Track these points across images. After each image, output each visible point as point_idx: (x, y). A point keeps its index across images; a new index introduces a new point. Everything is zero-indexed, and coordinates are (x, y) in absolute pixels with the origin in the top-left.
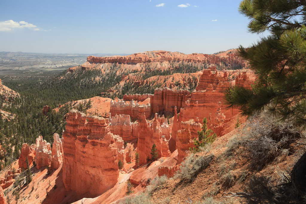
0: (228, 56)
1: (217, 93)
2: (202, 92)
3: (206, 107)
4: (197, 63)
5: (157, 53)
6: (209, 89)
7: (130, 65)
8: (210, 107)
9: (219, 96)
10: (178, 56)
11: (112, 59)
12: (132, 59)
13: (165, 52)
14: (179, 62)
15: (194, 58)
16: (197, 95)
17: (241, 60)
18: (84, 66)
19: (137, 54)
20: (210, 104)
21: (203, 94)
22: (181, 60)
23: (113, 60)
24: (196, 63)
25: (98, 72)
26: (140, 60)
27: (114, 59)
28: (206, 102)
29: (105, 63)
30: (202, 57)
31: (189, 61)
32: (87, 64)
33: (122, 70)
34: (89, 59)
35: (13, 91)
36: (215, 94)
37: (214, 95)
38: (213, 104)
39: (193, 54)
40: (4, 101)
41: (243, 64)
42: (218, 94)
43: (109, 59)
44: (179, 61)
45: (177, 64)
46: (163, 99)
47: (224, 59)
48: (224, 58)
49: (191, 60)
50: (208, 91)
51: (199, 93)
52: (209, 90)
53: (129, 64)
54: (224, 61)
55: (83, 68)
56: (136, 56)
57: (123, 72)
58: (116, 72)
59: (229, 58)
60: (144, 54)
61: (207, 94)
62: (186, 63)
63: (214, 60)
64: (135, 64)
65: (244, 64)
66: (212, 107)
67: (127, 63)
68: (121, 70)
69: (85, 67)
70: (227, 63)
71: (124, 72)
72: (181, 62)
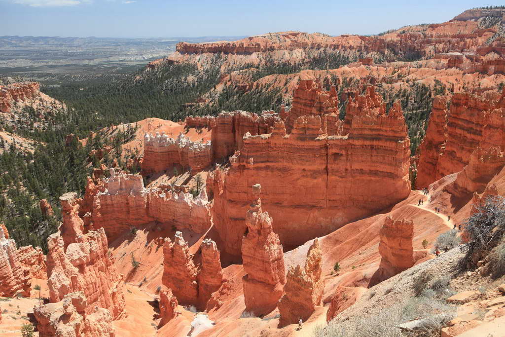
0: (399, 39)
1: (293, 142)
2: (262, 139)
3: (272, 172)
4: (349, 50)
5: (285, 36)
6: (276, 131)
7: (242, 56)
8: (279, 170)
9: (297, 148)
10: (319, 40)
11: (213, 46)
12: (245, 46)
13: (298, 34)
14: (319, 49)
15: (343, 42)
16: (253, 143)
17: (419, 45)
18: (171, 59)
19: (252, 38)
20: (280, 165)
21: (264, 142)
22: (323, 47)
23: (215, 48)
24: (346, 50)
25: (191, 69)
26: (257, 48)
27: (217, 46)
28: (272, 159)
29: (203, 54)
30: (356, 40)
31: (336, 47)
32: (175, 56)
33: (230, 63)
34: (180, 48)
35: (57, 102)
36: (289, 142)
37: (288, 146)
38: (285, 164)
39: (343, 36)
40: (37, 119)
41: (422, 50)
42: (295, 144)
43: (210, 46)
44: (319, 47)
45: (315, 54)
46: (234, 131)
47: (392, 44)
48: (392, 42)
49: (338, 45)
50: (276, 137)
51: (257, 141)
52: (276, 134)
53: (241, 54)
54: (391, 46)
55: (171, 62)
56: (252, 41)
57: (230, 67)
58: (220, 67)
59: (401, 41)
60: (265, 37)
61: (272, 141)
62: (330, 51)
63: (376, 46)
64: (250, 54)
65: (424, 51)
66: (285, 170)
67: (238, 53)
68: (228, 64)
69: (173, 59)
70: (397, 50)
71: (232, 67)
72: (322, 49)
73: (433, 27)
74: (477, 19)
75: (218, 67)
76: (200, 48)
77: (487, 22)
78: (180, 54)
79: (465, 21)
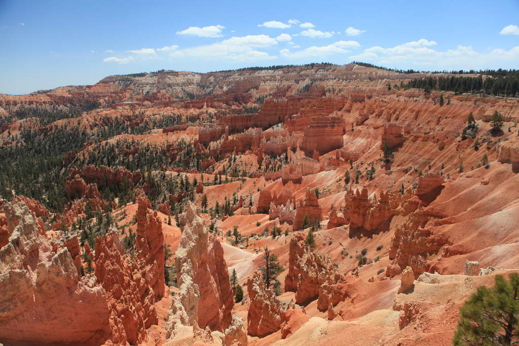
0: (71, 95)
4: (43, 104)
15: (34, 98)
22: (19, 103)
39: (33, 95)
44: (15, 103)
45: (15, 109)
49: (32, 102)
59: (74, 97)
62: (27, 106)
70: (74, 103)
73: (89, 87)
74: (114, 82)
77: (122, 84)
79: (107, 83)
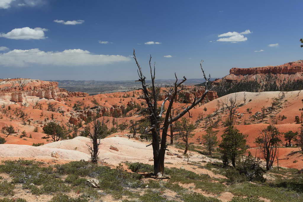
12: (288, 68)
18: (230, 79)
26: (299, 69)
29: (258, 74)
32: (233, 77)
34: (234, 71)
56: (292, 65)
57: (282, 83)
58: (275, 83)
64: (294, 74)
68: (280, 81)
75: (273, 83)
76: (254, 71)
78: (235, 76)
